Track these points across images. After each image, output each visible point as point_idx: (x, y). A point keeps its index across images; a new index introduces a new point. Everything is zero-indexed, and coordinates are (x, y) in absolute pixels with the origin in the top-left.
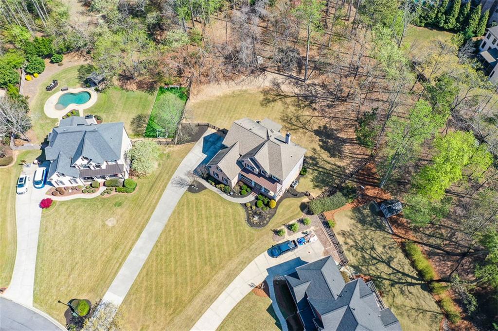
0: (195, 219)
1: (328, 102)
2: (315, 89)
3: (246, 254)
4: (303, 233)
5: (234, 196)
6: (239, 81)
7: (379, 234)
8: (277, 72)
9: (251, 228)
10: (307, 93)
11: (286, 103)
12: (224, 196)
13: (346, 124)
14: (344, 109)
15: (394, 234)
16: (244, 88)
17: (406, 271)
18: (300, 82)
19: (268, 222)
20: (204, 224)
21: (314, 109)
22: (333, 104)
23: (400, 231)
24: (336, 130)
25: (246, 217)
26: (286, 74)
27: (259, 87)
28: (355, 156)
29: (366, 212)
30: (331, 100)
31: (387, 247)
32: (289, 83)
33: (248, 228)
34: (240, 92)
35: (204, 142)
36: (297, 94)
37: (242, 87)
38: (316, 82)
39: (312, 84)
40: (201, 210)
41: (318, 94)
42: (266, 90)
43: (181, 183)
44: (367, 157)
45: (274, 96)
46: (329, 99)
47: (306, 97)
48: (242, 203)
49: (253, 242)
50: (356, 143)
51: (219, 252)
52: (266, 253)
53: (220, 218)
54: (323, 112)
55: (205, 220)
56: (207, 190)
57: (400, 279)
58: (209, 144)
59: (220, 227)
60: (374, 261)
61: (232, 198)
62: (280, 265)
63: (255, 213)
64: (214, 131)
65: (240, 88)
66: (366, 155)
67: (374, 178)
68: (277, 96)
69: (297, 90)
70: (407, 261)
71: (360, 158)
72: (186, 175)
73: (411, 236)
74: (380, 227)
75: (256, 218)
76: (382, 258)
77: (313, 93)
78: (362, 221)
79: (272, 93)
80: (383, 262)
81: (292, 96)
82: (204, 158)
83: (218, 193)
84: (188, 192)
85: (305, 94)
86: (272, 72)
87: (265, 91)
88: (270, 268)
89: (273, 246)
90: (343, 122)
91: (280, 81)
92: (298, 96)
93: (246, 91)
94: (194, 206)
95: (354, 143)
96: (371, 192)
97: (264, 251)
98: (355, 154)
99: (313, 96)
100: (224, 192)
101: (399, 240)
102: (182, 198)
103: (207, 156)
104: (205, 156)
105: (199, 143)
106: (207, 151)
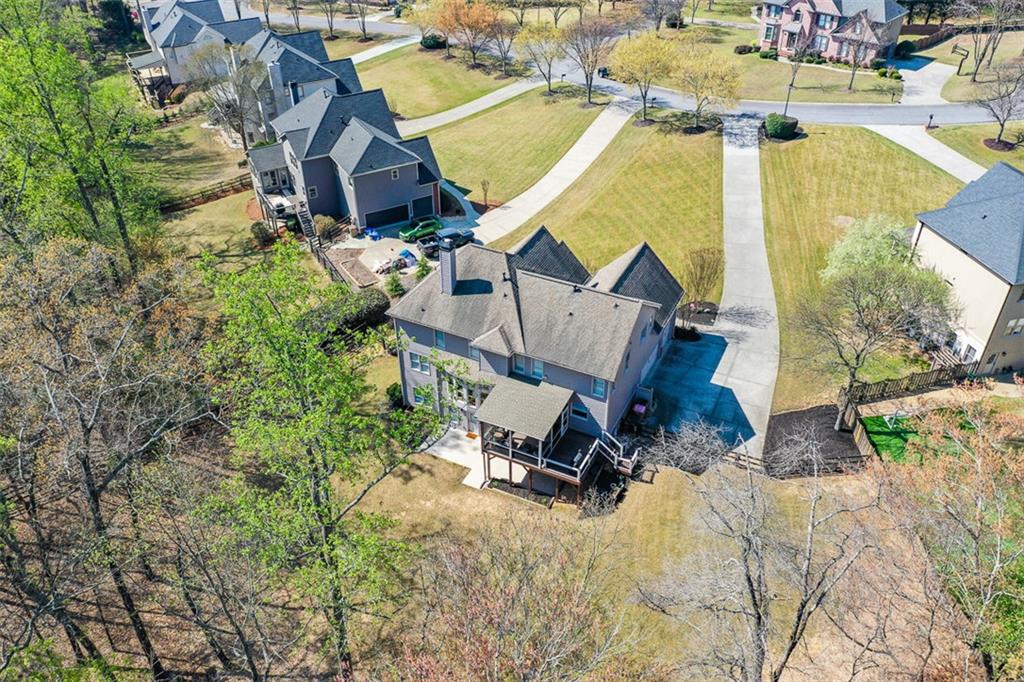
103: (712, 381)
104: (717, 380)
105: (760, 415)
106: (721, 394)
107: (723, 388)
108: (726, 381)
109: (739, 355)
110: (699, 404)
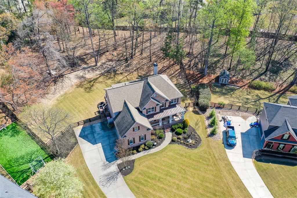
0: (162, 186)
1: (124, 65)
2: (108, 65)
3: (222, 164)
4: (221, 121)
5: (159, 144)
6: (53, 91)
7: (237, 92)
8: (73, 71)
9: (198, 149)
10: (106, 69)
11: (101, 82)
12: (152, 151)
13: (148, 67)
14: (137, 61)
15: (241, 87)
16: (62, 93)
17: (270, 95)
18: (94, 68)
19: (199, 136)
20: (172, 180)
21: (121, 73)
22: (127, 63)
23: (240, 84)
24: (147, 73)
25: (185, 146)
26: (80, 69)
27: (72, 86)
28: (173, 75)
29: (217, 89)
30: (124, 63)
31: (249, 94)
32: (89, 72)
33: (195, 151)
34: (62, 97)
35: (83, 138)
36: (101, 74)
37: (60, 93)
38: (103, 61)
39: (102, 64)
40: (156, 176)
41: (113, 65)
42: (79, 84)
43: (111, 178)
44: (180, 70)
45: (89, 84)
46: (123, 63)
47: (108, 72)
48: (169, 142)
49: (212, 154)
50: (166, 70)
51: (210, 183)
52: (227, 150)
53: (174, 165)
54: (128, 71)
55: (168, 178)
56: (136, 161)
57: (274, 99)
58: (89, 136)
59: (184, 170)
60: (258, 102)
61: (159, 146)
62: (243, 147)
63: (185, 139)
64: (81, 127)
65: (59, 95)
66: (178, 70)
67: (197, 75)
68: (90, 82)
69: (98, 72)
70: (262, 91)
71: (177, 74)
72: (105, 169)
73: (246, 81)
74: (233, 90)
75: (190, 141)
76: (256, 99)
77: (110, 67)
78: (224, 94)
79: (85, 83)
80: (259, 99)
81: (100, 77)
82: (101, 146)
83: (146, 154)
84: (125, 177)
85: (106, 71)
86: (70, 73)
87: (79, 86)
88: (243, 154)
89: (223, 143)
90: (145, 67)
91: (81, 74)
92: (102, 74)
93: (66, 94)
94: (146, 179)
95: (164, 71)
96: (205, 81)
97: (225, 151)
98: (172, 74)
99: (111, 69)
100: (150, 148)
101: (246, 87)
102: (128, 185)
103: (100, 143)
104: (100, 145)
105: (81, 142)
106: (95, 141)
107: (97, 144)
108: (97, 146)
109: (100, 158)
110: (98, 134)
